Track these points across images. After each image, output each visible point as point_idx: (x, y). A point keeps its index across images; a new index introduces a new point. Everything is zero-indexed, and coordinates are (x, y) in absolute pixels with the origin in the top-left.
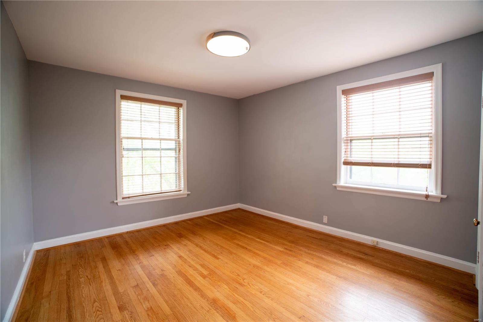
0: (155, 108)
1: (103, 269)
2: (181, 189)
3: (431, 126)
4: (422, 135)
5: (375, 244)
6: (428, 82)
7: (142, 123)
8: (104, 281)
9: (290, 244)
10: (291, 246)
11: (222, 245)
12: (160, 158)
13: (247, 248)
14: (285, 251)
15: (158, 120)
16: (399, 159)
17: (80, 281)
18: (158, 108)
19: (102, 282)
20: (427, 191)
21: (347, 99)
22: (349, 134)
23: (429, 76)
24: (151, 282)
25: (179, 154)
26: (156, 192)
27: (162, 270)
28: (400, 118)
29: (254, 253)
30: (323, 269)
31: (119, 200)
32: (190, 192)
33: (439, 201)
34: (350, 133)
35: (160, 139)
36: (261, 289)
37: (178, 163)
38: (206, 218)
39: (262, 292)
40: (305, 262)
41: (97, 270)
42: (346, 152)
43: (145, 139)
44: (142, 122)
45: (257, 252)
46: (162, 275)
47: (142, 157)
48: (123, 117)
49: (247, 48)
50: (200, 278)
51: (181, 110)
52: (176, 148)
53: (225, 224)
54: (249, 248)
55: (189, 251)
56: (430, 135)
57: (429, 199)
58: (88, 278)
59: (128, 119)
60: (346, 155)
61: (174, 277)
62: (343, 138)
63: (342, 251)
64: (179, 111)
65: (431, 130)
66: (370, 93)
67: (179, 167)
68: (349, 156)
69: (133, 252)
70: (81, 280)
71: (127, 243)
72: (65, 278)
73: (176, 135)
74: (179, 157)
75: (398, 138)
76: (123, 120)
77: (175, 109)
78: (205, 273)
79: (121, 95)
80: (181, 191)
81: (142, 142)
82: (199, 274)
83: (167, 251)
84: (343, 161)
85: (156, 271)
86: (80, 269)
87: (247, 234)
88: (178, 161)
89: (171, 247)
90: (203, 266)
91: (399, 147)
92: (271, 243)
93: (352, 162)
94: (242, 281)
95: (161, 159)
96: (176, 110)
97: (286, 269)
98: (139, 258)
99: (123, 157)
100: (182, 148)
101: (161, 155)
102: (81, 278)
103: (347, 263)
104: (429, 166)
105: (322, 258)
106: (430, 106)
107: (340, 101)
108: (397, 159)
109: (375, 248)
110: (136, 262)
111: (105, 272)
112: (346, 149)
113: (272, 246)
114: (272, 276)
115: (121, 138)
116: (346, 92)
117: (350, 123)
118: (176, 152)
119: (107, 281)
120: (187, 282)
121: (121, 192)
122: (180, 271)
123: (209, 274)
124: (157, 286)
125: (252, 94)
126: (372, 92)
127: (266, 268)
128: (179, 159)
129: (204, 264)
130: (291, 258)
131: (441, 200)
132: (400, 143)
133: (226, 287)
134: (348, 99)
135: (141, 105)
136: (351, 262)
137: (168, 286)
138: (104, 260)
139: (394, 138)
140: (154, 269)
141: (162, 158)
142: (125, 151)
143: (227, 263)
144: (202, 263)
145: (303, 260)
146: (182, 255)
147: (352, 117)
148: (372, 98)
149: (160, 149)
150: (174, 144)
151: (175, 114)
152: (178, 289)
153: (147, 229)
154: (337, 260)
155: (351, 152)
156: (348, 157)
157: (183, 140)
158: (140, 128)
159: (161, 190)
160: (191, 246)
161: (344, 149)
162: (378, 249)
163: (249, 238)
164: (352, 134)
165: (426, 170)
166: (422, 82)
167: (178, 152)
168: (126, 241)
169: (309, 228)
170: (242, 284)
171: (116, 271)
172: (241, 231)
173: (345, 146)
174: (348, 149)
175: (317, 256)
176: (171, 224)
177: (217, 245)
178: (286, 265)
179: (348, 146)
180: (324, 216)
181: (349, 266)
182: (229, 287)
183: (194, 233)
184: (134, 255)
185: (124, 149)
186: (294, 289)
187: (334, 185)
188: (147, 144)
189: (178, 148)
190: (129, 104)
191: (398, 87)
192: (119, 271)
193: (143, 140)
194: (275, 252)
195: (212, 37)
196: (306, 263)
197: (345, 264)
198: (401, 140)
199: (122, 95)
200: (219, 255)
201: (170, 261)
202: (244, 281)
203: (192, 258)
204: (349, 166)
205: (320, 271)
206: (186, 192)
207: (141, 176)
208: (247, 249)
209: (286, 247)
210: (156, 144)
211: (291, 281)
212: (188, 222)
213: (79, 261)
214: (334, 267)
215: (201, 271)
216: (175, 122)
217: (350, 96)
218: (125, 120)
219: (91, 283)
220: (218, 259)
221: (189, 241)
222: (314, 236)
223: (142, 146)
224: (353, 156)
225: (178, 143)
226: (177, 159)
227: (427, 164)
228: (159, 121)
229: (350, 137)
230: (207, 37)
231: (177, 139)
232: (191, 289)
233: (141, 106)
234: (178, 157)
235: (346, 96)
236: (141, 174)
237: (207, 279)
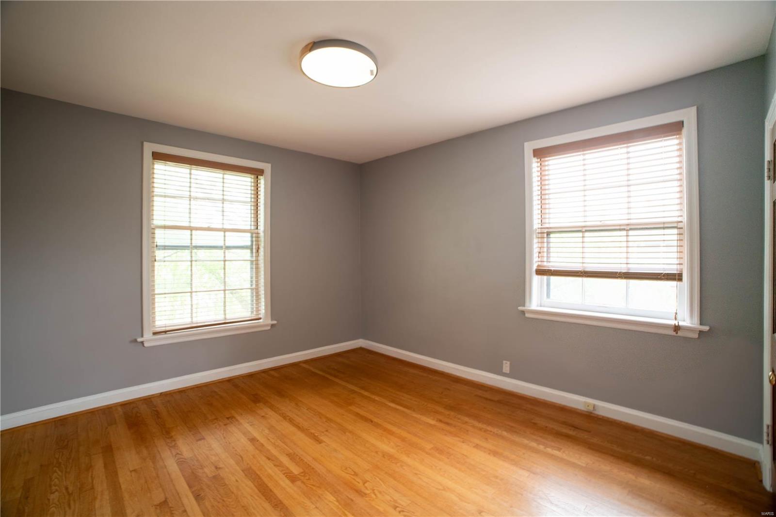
0: (215, 175)
1: (104, 470)
2: (261, 316)
3: (681, 210)
4: (666, 225)
5: (591, 408)
6: (675, 137)
7: (192, 202)
8: (99, 497)
9: (447, 412)
10: (448, 415)
11: (328, 416)
12: (223, 262)
13: (372, 419)
14: (439, 424)
15: (221, 197)
16: (628, 265)
17: (49, 500)
18: (221, 176)
19: (95, 499)
20: (676, 319)
21: (541, 164)
22: (545, 223)
23: (676, 128)
24: (193, 493)
25: (257, 256)
26: (215, 321)
27: (216, 468)
28: (629, 197)
29: (385, 430)
30: (506, 458)
31: (148, 336)
32: (276, 320)
33: (696, 336)
34: (547, 221)
35: (223, 230)
36: (395, 501)
37: (256, 271)
38: (304, 365)
39: (398, 507)
40: (474, 445)
41: (90, 475)
42: (540, 253)
43: (197, 229)
44: (192, 199)
45: (390, 427)
46: (214, 477)
47: (191, 261)
48: (157, 191)
49: (372, 72)
50: (285, 483)
51: (262, 181)
52: (252, 245)
53: (335, 376)
54: (375, 420)
55: (269, 429)
56: (680, 225)
57: (680, 333)
58: (68, 492)
59: (166, 194)
60: (540, 258)
61: (237, 481)
62: (536, 229)
63: (535, 424)
64: (259, 182)
65: (681, 216)
66: (580, 155)
67: (257, 277)
68: (545, 259)
69: (167, 433)
70: (52, 497)
71: (157, 414)
72: (19, 495)
73: (253, 223)
74: (258, 260)
75: (627, 230)
76: (157, 196)
77: (251, 178)
78: (295, 470)
79: (153, 152)
80: (260, 319)
81: (191, 235)
82: (284, 474)
83: (229, 429)
84: (535, 267)
85: (206, 470)
86: (57, 472)
87: (373, 393)
88: (256, 268)
89: (237, 420)
90: (292, 456)
91: (628, 246)
92: (414, 410)
93: (551, 270)
94: (360, 486)
95: (225, 265)
96: (253, 180)
97: (440, 460)
98: (176, 444)
99: (155, 261)
100: (262, 245)
101: (225, 257)
102: (53, 493)
103: (546, 446)
104: (679, 277)
105: (503, 437)
106: (678, 177)
107: (530, 168)
108: (625, 266)
109: (590, 417)
110: (169, 453)
111: (106, 477)
112: (540, 248)
113: (415, 415)
114: (416, 474)
115: (152, 226)
116: (540, 153)
117: (546, 204)
118: (252, 252)
119: (106, 496)
120: (260, 492)
121: (151, 322)
122: (251, 467)
123: (302, 473)
124: (204, 501)
125: (384, 156)
126: (582, 153)
127: (404, 458)
128: (257, 264)
129: (294, 454)
130: (449, 439)
131: (699, 334)
132: (630, 239)
133: (331, 498)
134: (543, 164)
135: (191, 169)
136: (553, 444)
137: (223, 500)
138: (108, 450)
139: (620, 230)
140: (202, 467)
141: (226, 262)
142: (159, 249)
143: (335, 450)
144: (291, 451)
145: (471, 442)
146: (256, 435)
147: (550, 194)
148: (582, 163)
149: (224, 247)
150: (250, 239)
151: (251, 186)
152: (243, 507)
153: (197, 387)
154: (528, 440)
155: (548, 252)
156: (544, 262)
157: (264, 232)
158: (188, 211)
159: (225, 319)
160: (273, 418)
161: (536, 248)
162: (596, 417)
163: (377, 401)
164: (549, 223)
165: (674, 283)
166: (664, 137)
167: (256, 253)
168: (157, 411)
169: (478, 382)
170: (361, 491)
171: (129, 473)
172: (363, 388)
173: (538, 242)
174: (544, 247)
175: (494, 433)
176: (242, 377)
177: (320, 415)
178: (440, 451)
179: (544, 242)
180: (504, 362)
181: (549, 450)
182: (337, 499)
183: (281, 394)
184: (168, 438)
185: (157, 246)
186: (454, 498)
187: (520, 308)
188: (200, 238)
189: (256, 245)
190: (167, 168)
191: (626, 145)
192: (133, 474)
193: (194, 232)
194: (421, 427)
195: (311, 50)
196: (474, 447)
197: (541, 447)
198: (631, 233)
199: (155, 152)
200: (323, 434)
201: (234, 448)
202: (366, 485)
203: (273, 441)
204: (545, 277)
205: (501, 462)
206: (270, 322)
207: (189, 294)
208: (372, 422)
209: (441, 417)
210: (216, 239)
211: (450, 484)
212: (272, 373)
213: (57, 456)
214: (524, 454)
215: (288, 468)
216: (251, 201)
217: (546, 159)
218: (161, 196)
219: (72, 503)
220: (320, 443)
221: (271, 409)
222: (487, 395)
223: (191, 241)
224: (551, 259)
225: (256, 237)
226: (255, 264)
227: (676, 274)
228: (223, 199)
229: (547, 228)
230: (301, 49)
231: (254, 229)
232: (267, 505)
233: (190, 171)
234: (255, 260)
235: (539, 160)
236: (189, 290)
237: (299, 483)
